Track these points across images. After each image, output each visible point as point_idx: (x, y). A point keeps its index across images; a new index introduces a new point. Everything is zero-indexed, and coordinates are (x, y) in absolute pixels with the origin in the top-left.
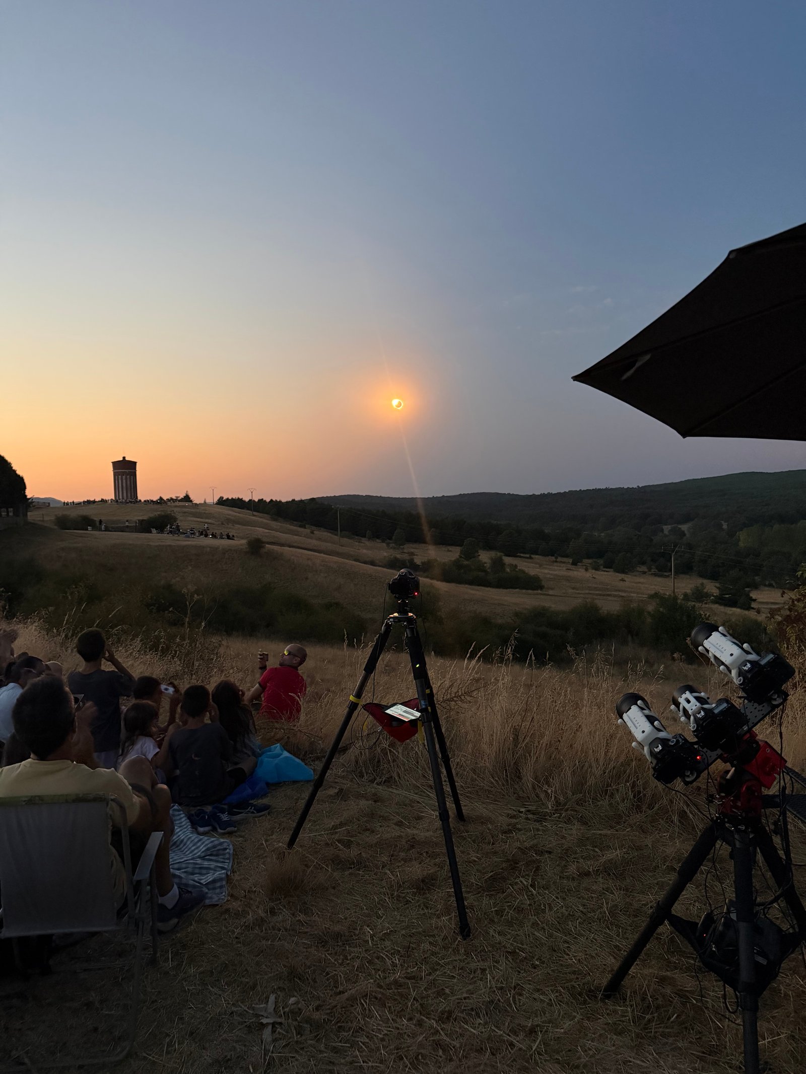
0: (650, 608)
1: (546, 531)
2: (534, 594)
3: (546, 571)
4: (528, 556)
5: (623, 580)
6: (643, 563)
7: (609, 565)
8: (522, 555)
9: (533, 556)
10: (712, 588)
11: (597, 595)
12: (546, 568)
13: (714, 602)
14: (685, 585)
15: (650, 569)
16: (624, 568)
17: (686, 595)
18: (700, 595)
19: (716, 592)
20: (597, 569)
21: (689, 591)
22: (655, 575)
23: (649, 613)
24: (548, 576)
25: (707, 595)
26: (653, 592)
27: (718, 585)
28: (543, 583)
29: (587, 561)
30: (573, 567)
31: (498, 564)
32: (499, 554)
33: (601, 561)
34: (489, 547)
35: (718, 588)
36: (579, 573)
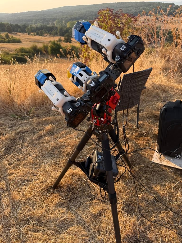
0: (49, 45)
1: (19, 25)
2: (20, 44)
3: (22, 37)
4: (15, 33)
5: (42, 38)
6: (46, 33)
7: (38, 34)
8: (14, 33)
9: (17, 33)
10: (63, 38)
11: (36, 43)
12: (21, 36)
13: (64, 42)
14: (57, 38)
15: (48, 35)
16: (42, 34)
17: (57, 41)
18: (60, 40)
19: (64, 39)
20: (35, 35)
21: (58, 40)
22: (49, 36)
23: (49, 46)
24: (22, 38)
25: (62, 40)
26: (49, 41)
27: (64, 37)
28: (21, 41)
29: (32, 33)
30: (29, 36)
31: (7, 36)
32: (7, 33)
33: (35, 33)
34: (3, 31)
35: (64, 38)
36: (30, 37)
